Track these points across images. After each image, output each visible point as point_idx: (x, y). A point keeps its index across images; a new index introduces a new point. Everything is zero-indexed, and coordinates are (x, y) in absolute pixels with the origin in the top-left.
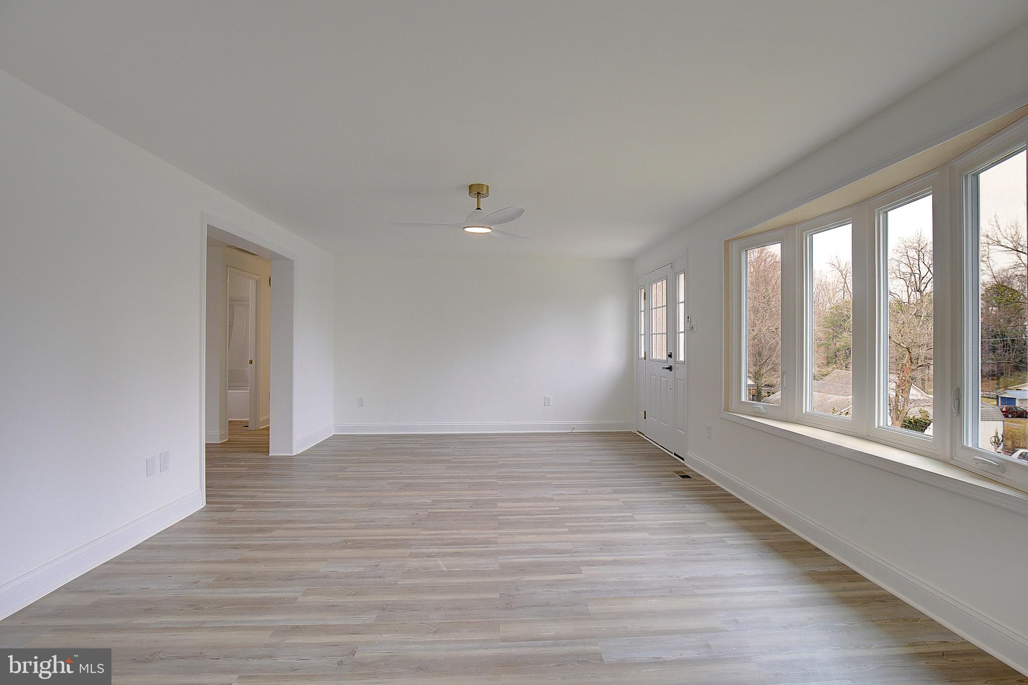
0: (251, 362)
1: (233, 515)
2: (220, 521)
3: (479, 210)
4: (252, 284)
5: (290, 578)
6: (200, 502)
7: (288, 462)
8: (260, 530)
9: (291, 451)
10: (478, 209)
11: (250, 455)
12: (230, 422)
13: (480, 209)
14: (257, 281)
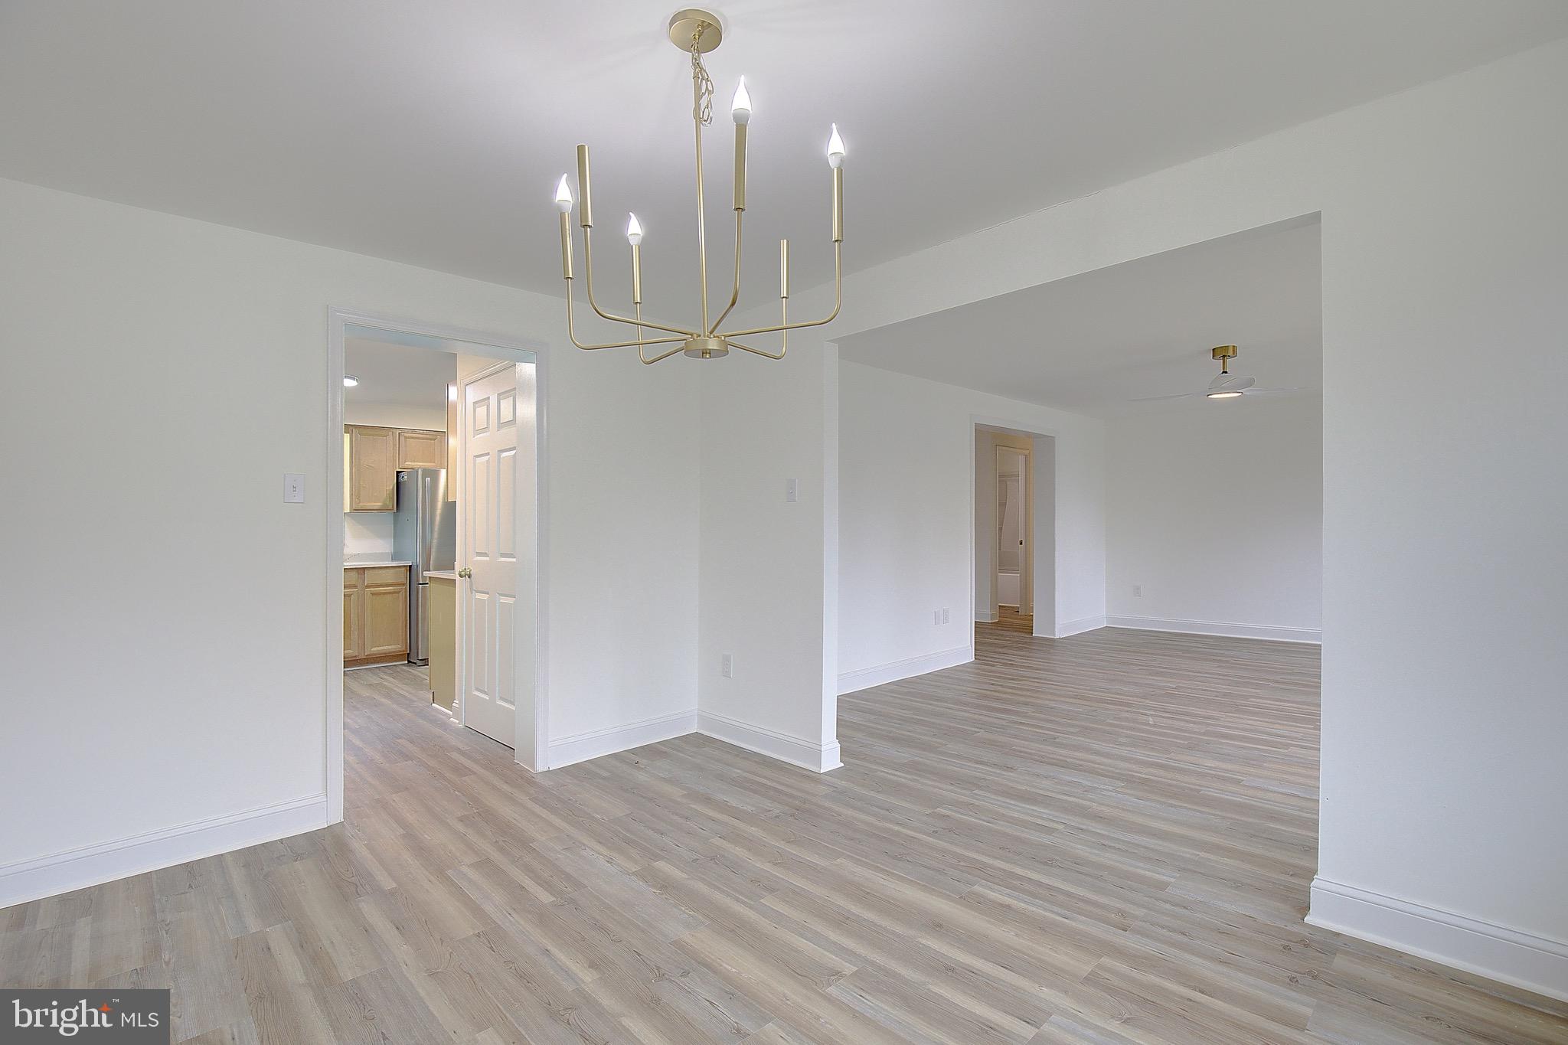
0: (1021, 543)
1: (993, 668)
2: (984, 670)
3: (1224, 374)
4: (1021, 458)
5: (1026, 704)
6: (969, 657)
7: (1050, 643)
8: (1013, 679)
9: (1054, 635)
10: (1223, 372)
11: (1015, 634)
12: (1000, 606)
13: (1226, 372)
14: (1026, 456)
